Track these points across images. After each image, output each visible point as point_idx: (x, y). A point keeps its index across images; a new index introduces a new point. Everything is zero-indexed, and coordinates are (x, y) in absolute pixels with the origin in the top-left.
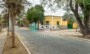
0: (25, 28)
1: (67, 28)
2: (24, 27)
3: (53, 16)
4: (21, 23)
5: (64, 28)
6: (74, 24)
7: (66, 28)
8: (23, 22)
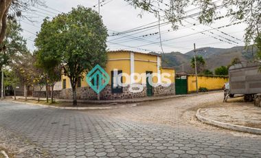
0: (26, 100)
1: (174, 91)
2: (17, 97)
3: (135, 53)
4: (7, 83)
5: (166, 95)
6: (189, 78)
7: (172, 94)
8: (15, 79)
